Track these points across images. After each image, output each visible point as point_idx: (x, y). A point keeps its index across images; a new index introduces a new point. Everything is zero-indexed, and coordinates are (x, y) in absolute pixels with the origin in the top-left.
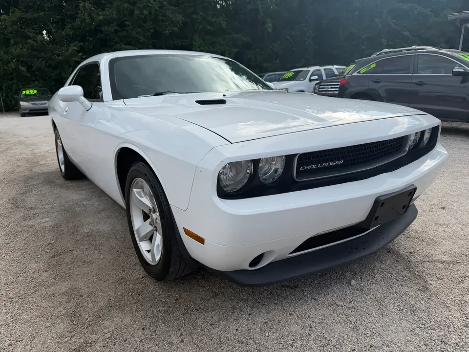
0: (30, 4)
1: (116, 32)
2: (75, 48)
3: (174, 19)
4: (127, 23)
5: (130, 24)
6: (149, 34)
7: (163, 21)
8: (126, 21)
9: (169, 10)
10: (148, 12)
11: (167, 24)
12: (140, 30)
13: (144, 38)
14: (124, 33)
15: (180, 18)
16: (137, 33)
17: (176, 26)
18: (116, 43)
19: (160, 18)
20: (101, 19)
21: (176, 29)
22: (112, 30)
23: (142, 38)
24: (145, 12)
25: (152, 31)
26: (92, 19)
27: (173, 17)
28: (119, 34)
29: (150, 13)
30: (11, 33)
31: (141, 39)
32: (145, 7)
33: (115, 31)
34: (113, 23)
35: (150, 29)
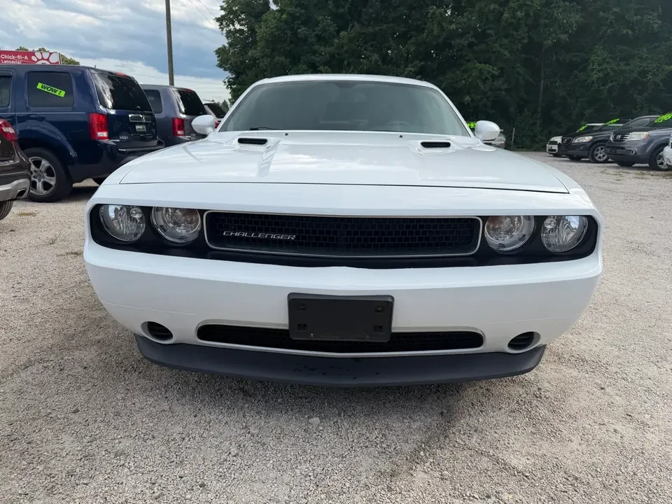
0: (374, 16)
1: (471, 45)
2: (413, 70)
3: (565, 21)
4: (489, 32)
5: (493, 33)
6: (520, 46)
7: (546, 25)
8: (489, 29)
9: (559, 7)
10: (523, 14)
11: (551, 30)
12: (505, 41)
13: (510, 52)
14: (483, 46)
15: (575, 18)
16: (501, 46)
17: (566, 32)
18: (468, 61)
19: (542, 21)
20: (453, 30)
21: (564, 37)
22: (466, 43)
23: (506, 53)
24: (519, 13)
25: (526, 41)
26: (443, 29)
27: (563, 19)
28: (475, 48)
29: (527, 15)
30: (346, 52)
31: (505, 55)
32: (521, 7)
33: (468, 44)
34: (469, 33)
35: (523, 38)
